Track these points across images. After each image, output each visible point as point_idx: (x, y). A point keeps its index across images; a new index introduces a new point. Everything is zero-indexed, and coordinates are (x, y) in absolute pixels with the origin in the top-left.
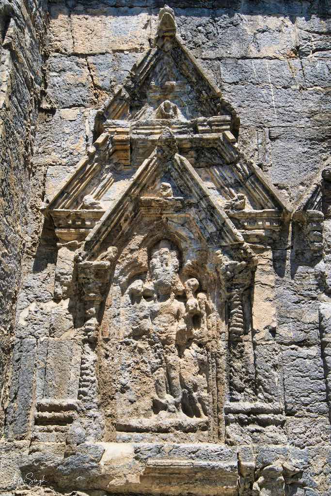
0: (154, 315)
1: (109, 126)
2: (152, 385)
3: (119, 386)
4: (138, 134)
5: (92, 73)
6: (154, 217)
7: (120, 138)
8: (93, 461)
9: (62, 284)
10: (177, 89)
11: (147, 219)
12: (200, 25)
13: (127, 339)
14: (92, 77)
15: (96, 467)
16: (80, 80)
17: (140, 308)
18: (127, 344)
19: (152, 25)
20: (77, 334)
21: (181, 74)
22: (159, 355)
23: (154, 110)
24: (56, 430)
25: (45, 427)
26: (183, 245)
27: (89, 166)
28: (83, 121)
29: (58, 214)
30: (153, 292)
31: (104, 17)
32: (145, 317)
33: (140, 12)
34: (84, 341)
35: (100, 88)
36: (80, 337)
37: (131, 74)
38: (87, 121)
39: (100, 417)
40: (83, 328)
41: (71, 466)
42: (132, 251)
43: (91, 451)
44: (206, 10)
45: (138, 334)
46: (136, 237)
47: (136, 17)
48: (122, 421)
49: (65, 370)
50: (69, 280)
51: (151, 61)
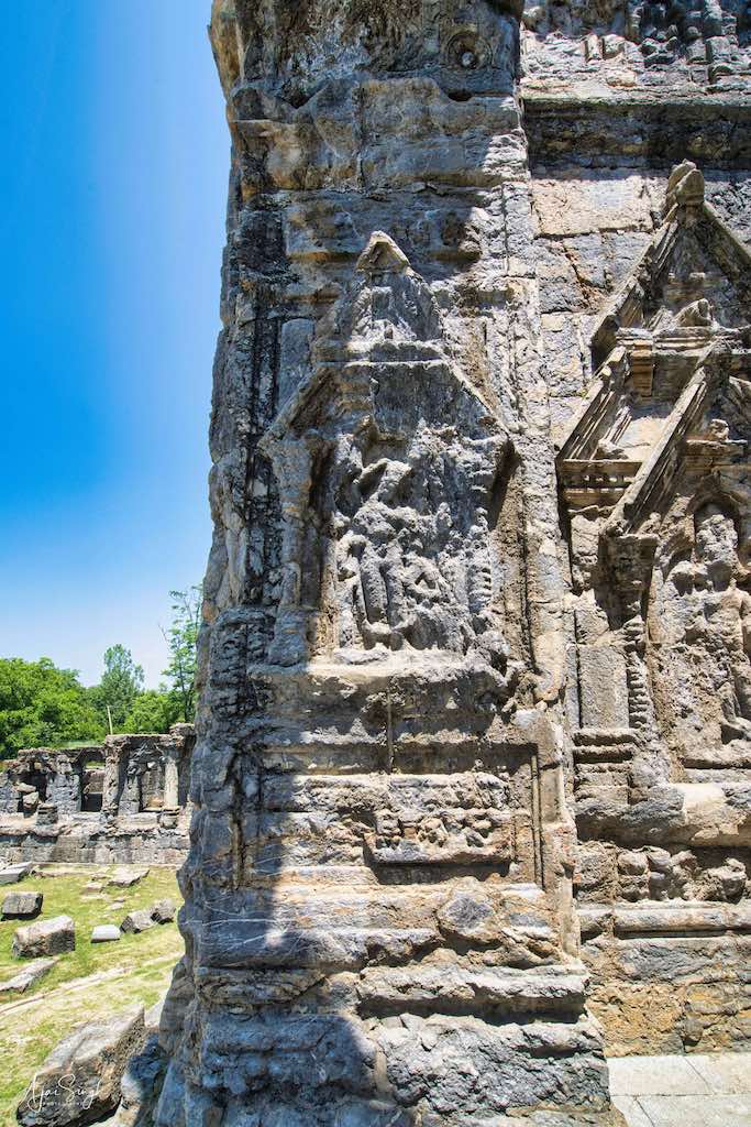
0: (710, 610)
1: (623, 336)
2: (718, 705)
3: (679, 709)
4: (665, 349)
5: (576, 263)
6: (701, 471)
7: (641, 355)
8: (673, 808)
9: (583, 568)
10: (706, 285)
11: (691, 473)
12: (717, 194)
13: (680, 645)
14: (575, 268)
15: (677, 816)
16: (558, 273)
17: (693, 601)
18: (681, 650)
19: (651, 193)
20: (616, 638)
21: (712, 262)
22: (724, 665)
23: (674, 314)
24: (611, 770)
25: (596, 766)
26: (742, 511)
27: (604, 396)
28: (573, 333)
29: (570, 467)
30: (706, 578)
31: (578, 182)
32: (700, 613)
33: (629, 175)
34: (628, 649)
35: (589, 283)
36: (620, 643)
37: (646, 261)
38: (578, 331)
39: (664, 752)
40: (622, 630)
41: (644, 816)
42: (676, 520)
43: (668, 796)
44: (721, 173)
45: (692, 637)
46: (679, 500)
47: (623, 181)
48: (694, 754)
49: (607, 689)
50: (594, 563)
51: (670, 241)
